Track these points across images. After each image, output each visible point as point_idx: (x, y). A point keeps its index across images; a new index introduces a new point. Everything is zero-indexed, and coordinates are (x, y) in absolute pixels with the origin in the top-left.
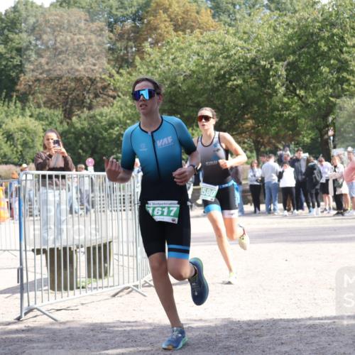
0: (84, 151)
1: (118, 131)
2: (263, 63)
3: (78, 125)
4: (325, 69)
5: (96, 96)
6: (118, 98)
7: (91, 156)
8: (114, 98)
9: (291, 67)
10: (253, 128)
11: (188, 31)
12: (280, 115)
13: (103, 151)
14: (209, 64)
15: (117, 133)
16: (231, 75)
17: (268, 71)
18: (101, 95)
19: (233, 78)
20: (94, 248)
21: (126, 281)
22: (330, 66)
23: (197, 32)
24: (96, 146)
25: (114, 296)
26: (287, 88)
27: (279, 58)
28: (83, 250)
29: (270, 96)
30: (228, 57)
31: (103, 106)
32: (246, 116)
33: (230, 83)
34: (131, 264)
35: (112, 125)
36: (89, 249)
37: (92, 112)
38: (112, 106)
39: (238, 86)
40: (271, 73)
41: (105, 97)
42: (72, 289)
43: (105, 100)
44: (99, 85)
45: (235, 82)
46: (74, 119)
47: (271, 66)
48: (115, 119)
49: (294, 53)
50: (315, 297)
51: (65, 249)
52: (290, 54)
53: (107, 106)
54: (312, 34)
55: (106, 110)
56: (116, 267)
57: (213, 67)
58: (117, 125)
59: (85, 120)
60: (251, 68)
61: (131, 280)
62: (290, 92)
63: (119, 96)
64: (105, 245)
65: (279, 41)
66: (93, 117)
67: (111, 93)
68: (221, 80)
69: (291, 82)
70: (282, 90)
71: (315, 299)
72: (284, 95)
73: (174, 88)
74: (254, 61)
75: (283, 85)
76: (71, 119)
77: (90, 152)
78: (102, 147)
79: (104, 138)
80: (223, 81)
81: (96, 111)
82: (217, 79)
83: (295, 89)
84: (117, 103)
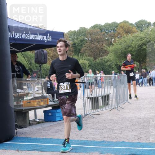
0: (100, 69)
3: (98, 62)
5: (103, 53)
7: (102, 70)
8: (108, 53)
13: (105, 69)
14: (136, 43)
15: (109, 64)
16: (142, 46)
20: (104, 96)
21: (114, 106)
24: (103, 67)
25: (110, 110)
28: (101, 97)
30: (141, 41)
33: (142, 48)
34: (115, 101)
35: (108, 61)
36: (102, 97)
37: (102, 58)
41: (105, 53)
42: (98, 108)
44: (104, 50)
45: (144, 48)
46: (97, 60)
48: (108, 59)
51: (96, 97)
53: (106, 56)
56: (111, 102)
59: (100, 60)
61: (115, 106)
63: (110, 53)
64: (107, 96)
66: (102, 59)
67: (107, 52)
73: (125, 50)
76: (96, 60)
77: (102, 69)
78: (105, 68)
79: (106, 65)
81: (103, 57)
82: (138, 47)
84: (109, 55)
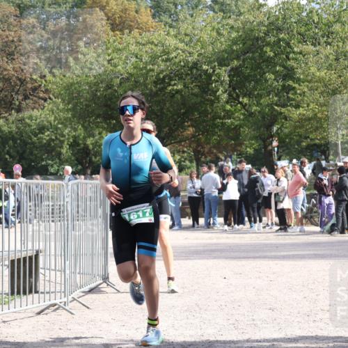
0: (11, 156)
1: (48, 135)
2: (205, 67)
3: (5, 129)
4: (270, 76)
5: (26, 98)
6: (49, 101)
7: (19, 162)
8: (45, 100)
9: (235, 72)
10: (193, 136)
11: (127, 31)
12: (222, 123)
13: (32, 157)
14: (148, 68)
15: (48, 138)
16: (171, 79)
17: (210, 76)
18: (31, 97)
19: (173, 83)
20: (19, 261)
21: (52, 298)
22: (275, 73)
23: (136, 32)
24: (24, 152)
25: (39, 313)
26: (230, 95)
27: (222, 63)
28: (7, 263)
29: (212, 102)
30: (168, 60)
31: (33, 109)
32: (186, 124)
33: (170, 88)
34: (58, 280)
35: (42, 129)
36: (13, 262)
37: (20, 115)
38: (42, 109)
39: (178, 92)
40: (213, 78)
41: (35, 98)
43: (35, 102)
44: (29, 86)
45: (175, 87)
47: (214, 71)
49: (238, 58)
50: (254, 318)
52: (234, 59)
53: (37, 109)
54: (257, 39)
55: (36, 113)
57: (153, 70)
58: (48, 130)
59: (13, 123)
60: (192, 73)
61: (58, 297)
62: (233, 99)
63: (50, 98)
64: (31, 258)
65: (222, 45)
66: (21, 121)
67: (42, 95)
68: (160, 84)
69: (234, 89)
70: (225, 97)
71: (254, 320)
72: (227, 102)
73: (109, 91)
74: (195, 65)
75: (226, 91)
77: (18, 158)
78: (31, 153)
79: (33, 143)
80: (162, 85)
81: (26, 114)
82: (155, 83)
83: (238, 96)
84: (48, 105)
